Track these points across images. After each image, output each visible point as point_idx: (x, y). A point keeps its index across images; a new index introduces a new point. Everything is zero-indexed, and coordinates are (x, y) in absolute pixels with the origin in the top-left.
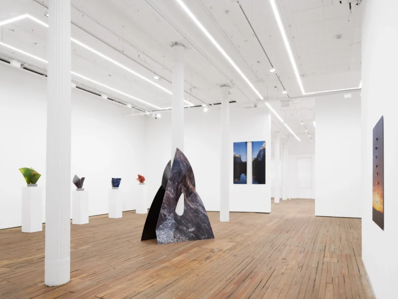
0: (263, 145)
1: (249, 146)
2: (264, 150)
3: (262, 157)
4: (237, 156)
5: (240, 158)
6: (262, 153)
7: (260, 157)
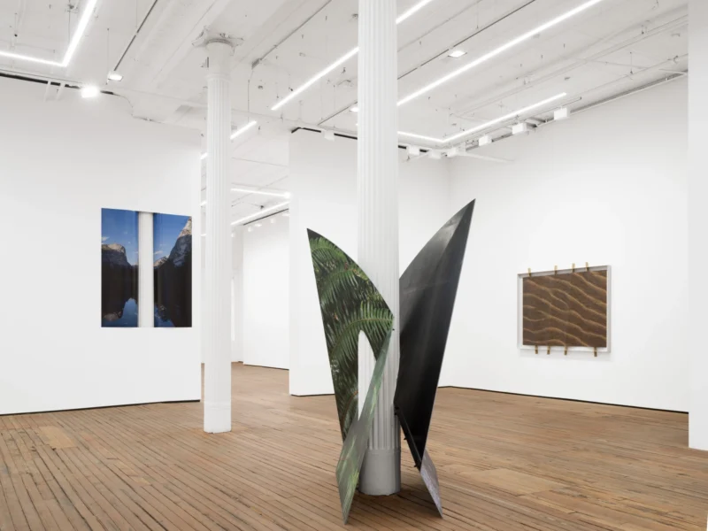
0: (187, 227)
1: (146, 226)
2: (188, 240)
3: (182, 257)
4: (114, 247)
5: (123, 255)
6: (183, 247)
7: (179, 255)
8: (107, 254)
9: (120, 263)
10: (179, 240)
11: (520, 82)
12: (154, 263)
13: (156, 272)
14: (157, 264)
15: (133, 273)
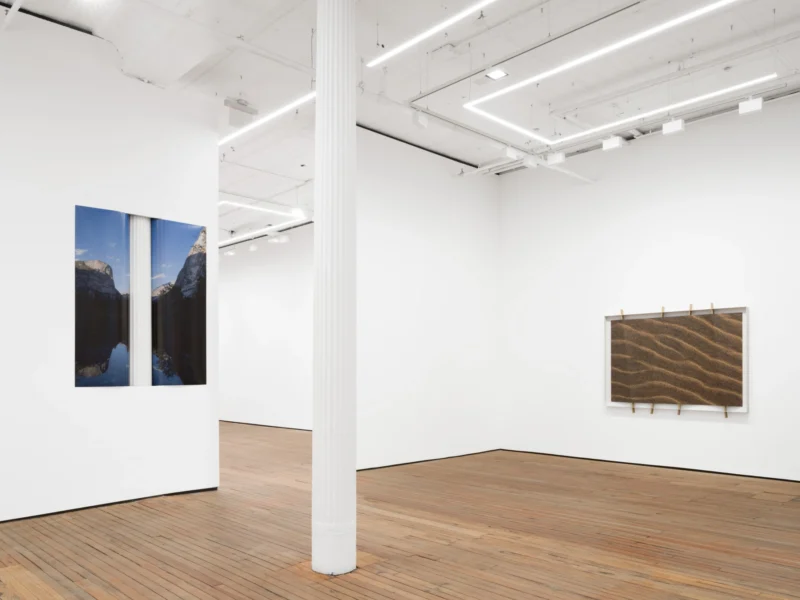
0: (199, 242)
1: (141, 235)
2: (202, 257)
3: (194, 283)
4: (95, 265)
5: (106, 278)
6: (195, 270)
7: (189, 282)
8: (83, 276)
9: (104, 290)
10: (189, 259)
11: (674, 67)
12: (152, 292)
13: (156, 305)
14: (158, 293)
15: (122, 304)
